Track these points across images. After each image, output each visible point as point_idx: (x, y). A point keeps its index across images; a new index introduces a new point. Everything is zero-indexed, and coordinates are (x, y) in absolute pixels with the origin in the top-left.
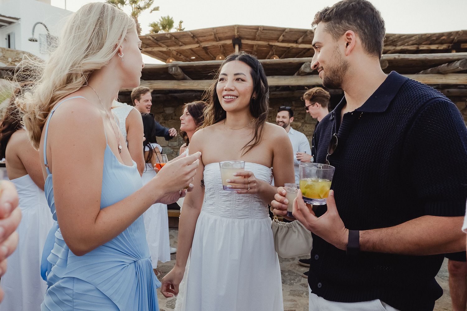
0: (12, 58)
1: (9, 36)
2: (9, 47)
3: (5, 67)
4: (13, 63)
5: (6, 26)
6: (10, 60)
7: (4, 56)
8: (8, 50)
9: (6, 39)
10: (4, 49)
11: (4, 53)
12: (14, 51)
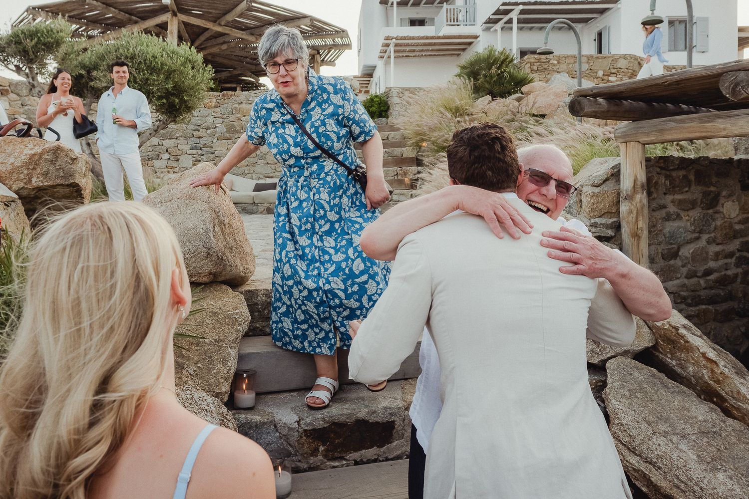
0: (604, 70)
1: (600, 35)
2: (600, 51)
3: (591, 89)
4: (606, 78)
5: (596, 18)
6: (600, 73)
7: (591, 69)
8: (598, 58)
9: (595, 40)
10: (592, 56)
11: (591, 64)
12: (609, 57)
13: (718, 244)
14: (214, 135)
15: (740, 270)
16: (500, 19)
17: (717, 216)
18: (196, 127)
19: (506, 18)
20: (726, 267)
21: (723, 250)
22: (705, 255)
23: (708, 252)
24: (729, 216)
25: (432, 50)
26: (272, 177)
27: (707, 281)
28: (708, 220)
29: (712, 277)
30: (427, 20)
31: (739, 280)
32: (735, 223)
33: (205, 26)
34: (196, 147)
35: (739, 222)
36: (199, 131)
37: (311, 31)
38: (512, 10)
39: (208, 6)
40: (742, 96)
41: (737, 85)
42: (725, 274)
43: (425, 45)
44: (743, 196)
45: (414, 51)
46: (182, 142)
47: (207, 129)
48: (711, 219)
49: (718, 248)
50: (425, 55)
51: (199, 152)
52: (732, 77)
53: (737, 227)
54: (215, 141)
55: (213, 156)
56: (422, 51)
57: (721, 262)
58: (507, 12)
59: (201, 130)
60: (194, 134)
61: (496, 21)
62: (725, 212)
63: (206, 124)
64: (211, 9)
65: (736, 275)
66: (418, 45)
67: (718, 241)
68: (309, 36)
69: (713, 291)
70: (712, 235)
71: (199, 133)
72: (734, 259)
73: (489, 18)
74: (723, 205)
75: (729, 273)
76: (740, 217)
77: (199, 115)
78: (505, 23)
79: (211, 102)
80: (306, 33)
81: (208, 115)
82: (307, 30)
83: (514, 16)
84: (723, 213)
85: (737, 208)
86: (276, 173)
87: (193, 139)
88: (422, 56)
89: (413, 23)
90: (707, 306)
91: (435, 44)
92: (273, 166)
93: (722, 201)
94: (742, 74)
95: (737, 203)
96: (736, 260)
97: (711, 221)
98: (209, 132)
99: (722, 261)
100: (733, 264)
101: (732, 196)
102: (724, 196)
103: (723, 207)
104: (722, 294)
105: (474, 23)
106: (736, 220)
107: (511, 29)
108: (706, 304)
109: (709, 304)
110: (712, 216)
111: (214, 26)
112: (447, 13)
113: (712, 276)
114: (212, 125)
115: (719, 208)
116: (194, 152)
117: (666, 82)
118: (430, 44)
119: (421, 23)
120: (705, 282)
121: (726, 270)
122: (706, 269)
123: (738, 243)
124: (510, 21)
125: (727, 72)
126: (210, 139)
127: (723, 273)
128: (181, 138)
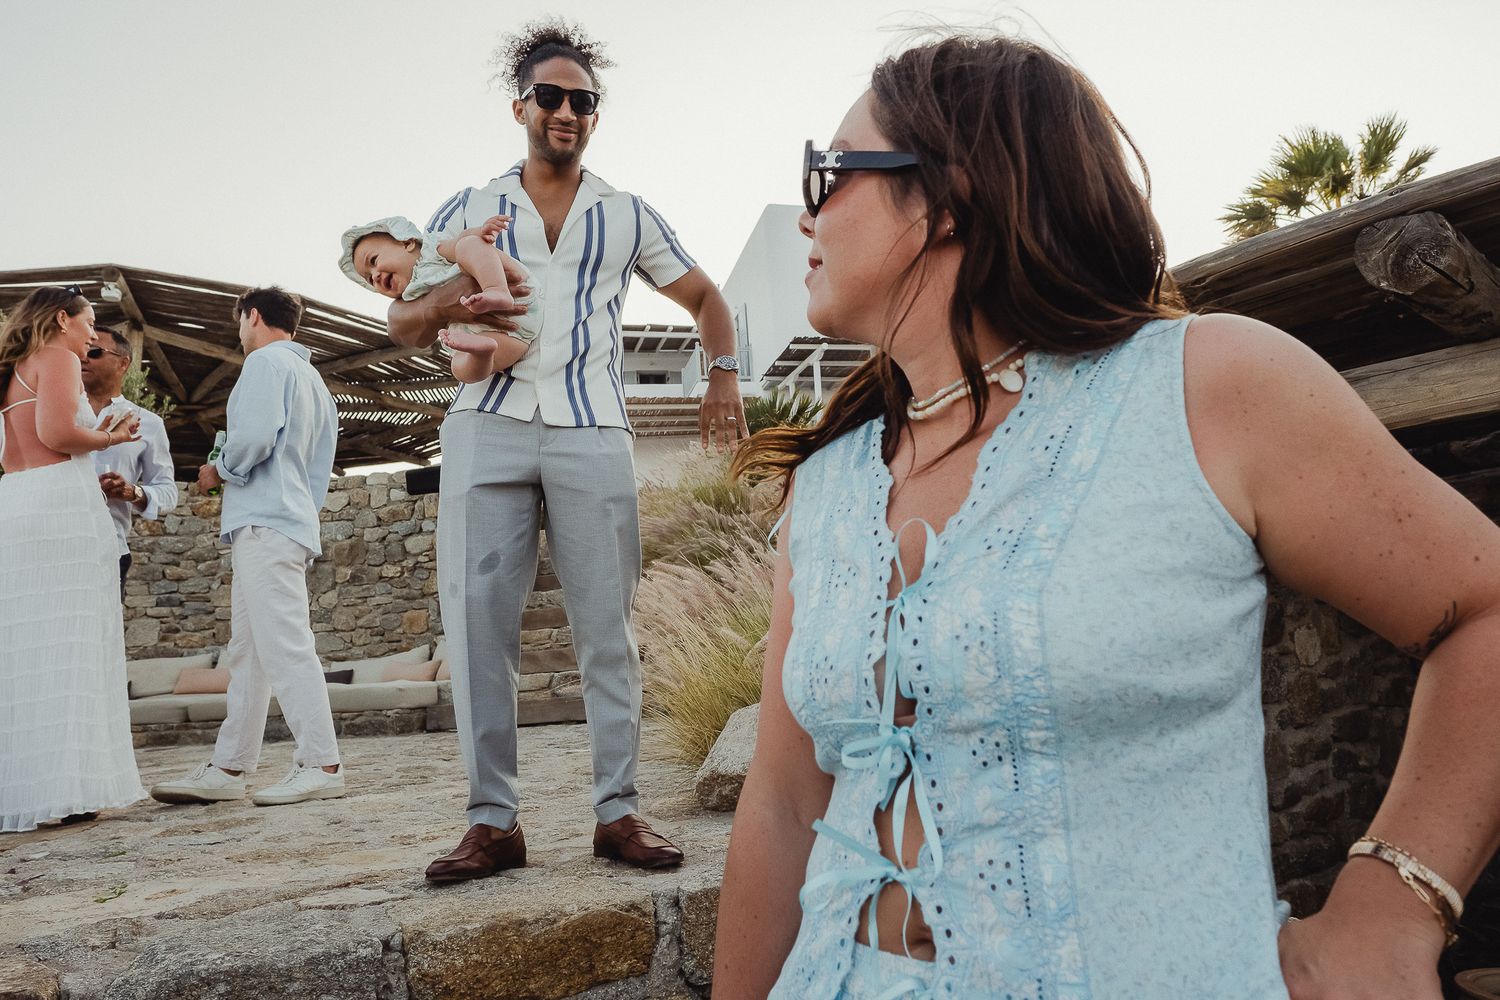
13: (1298, 727)
14: (214, 574)
15: (1344, 786)
16: (793, 368)
17: (1286, 661)
18: (171, 557)
19: (802, 366)
20: (1320, 779)
21: (1311, 740)
22: (1281, 754)
23: (1284, 746)
24: (1307, 660)
25: (680, 424)
26: (343, 659)
27: (1293, 818)
28: (1273, 671)
29: (1300, 808)
30: (668, 376)
31: (1347, 809)
32: (1320, 676)
33: (208, 354)
34: (169, 599)
35: (1326, 676)
36: (178, 565)
37: (438, 371)
38: (811, 352)
39: (213, 312)
40: (1428, 279)
41: (1405, 251)
42: (1323, 798)
43: (666, 413)
44: (1323, 616)
45: (647, 425)
46: (136, 589)
47: (198, 560)
48: (1278, 667)
49: (1301, 737)
50: (668, 434)
51: (177, 611)
52: (1386, 233)
53: (1325, 685)
54: (215, 586)
55: (209, 619)
56: (661, 425)
57: (1312, 769)
58: (803, 355)
59: (183, 563)
60: (168, 571)
61: (786, 372)
62: (1298, 652)
63: (196, 550)
64: (220, 319)
65: (1340, 796)
66: (653, 414)
67: (1299, 719)
68: (435, 381)
69: (1307, 842)
70: (1285, 706)
71: (179, 569)
72: (1331, 759)
73: (773, 366)
74: (1292, 635)
75: (1328, 793)
76: (1325, 664)
77: (181, 531)
78: (801, 375)
79: (209, 503)
80: (429, 375)
81: (202, 531)
82: (429, 369)
83: (815, 361)
84: (1294, 653)
85: (1317, 641)
86: (353, 651)
87: (162, 583)
88: (662, 434)
89: (645, 378)
90: (1301, 880)
91: (683, 413)
92: (347, 636)
93: (1289, 626)
94: (1414, 221)
95: (1315, 630)
96: (1334, 763)
97: (1278, 672)
98: (201, 566)
99: (1312, 766)
100: (1331, 772)
101: (1304, 615)
102: (1291, 617)
103: (1292, 640)
104: (1326, 846)
105: (749, 378)
106: (1320, 670)
107: (812, 387)
108: (1298, 877)
109: (1303, 876)
110: (1277, 660)
111: (228, 354)
112: (702, 360)
113: (1300, 804)
114: (209, 551)
115: (1287, 643)
116: (165, 610)
117: (1203, 279)
118: (675, 413)
119: (660, 379)
120: (1291, 822)
121: (1322, 786)
122: (1288, 789)
123: (1331, 722)
124: (808, 372)
125: (1371, 224)
126: (205, 582)
127: (1318, 795)
128: (134, 582)
